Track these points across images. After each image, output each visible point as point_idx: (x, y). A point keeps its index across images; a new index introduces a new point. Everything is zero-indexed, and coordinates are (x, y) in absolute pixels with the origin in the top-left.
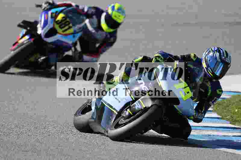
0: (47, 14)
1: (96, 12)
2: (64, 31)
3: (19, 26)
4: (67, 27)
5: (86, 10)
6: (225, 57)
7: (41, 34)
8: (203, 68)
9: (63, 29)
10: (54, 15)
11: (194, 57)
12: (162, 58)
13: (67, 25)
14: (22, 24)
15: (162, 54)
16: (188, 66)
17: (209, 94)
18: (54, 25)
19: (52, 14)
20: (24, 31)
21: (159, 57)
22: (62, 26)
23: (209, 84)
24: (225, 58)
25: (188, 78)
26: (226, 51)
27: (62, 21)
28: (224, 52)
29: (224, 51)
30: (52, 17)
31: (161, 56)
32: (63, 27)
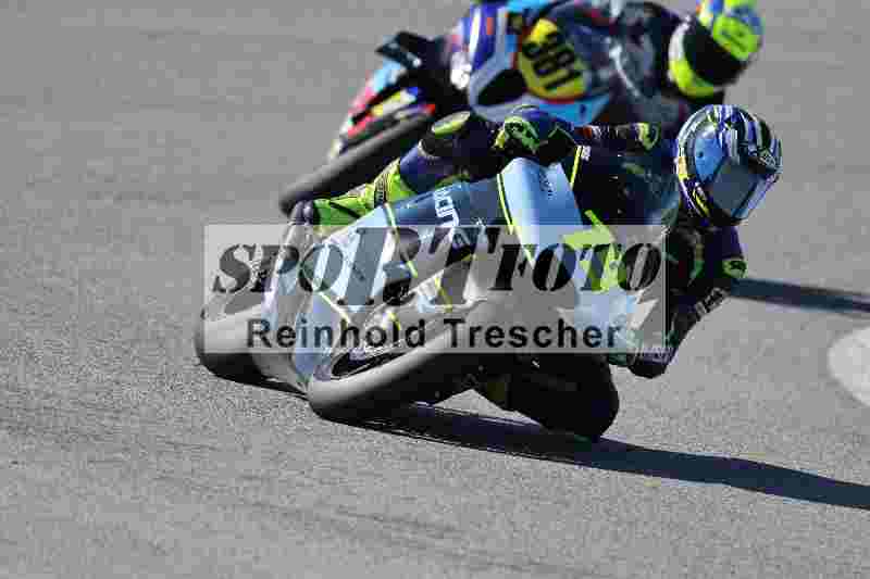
0: (495, 16)
1: (652, 20)
2: (549, 87)
3: (384, 51)
4: (562, 73)
5: (615, 12)
6: (758, 147)
7: (465, 90)
8: (676, 179)
9: (550, 79)
10: (517, 23)
11: (649, 136)
12: (533, 131)
13: (564, 65)
14: (394, 46)
15: (532, 116)
16: (625, 170)
17: (694, 274)
18: (516, 59)
19: (511, 16)
20: (394, 71)
21: (521, 128)
22: (543, 69)
23: (696, 240)
24: (758, 151)
25: (619, 212)
26: (763, 125)
27: (546, 47)
28: (758, 128)
29: (757, 123)
30: (509, 30)
31: (528, 123)
32: (548, 72)
